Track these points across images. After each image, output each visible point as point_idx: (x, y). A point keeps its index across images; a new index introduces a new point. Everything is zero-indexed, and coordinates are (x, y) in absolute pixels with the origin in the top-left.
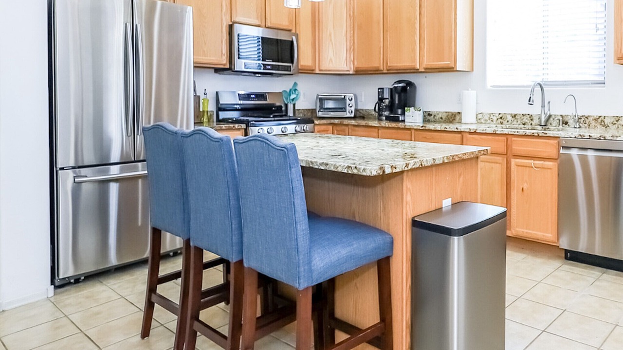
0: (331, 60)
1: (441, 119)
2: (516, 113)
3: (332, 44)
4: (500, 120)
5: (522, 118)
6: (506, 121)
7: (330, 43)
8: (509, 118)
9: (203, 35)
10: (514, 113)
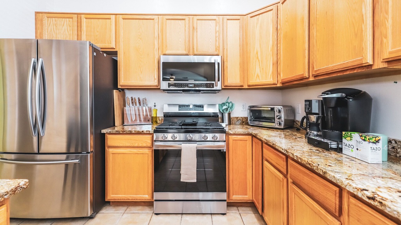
0: (258, 75)
3: (259, 61)
7: (257, 61)
9: (140, 67)
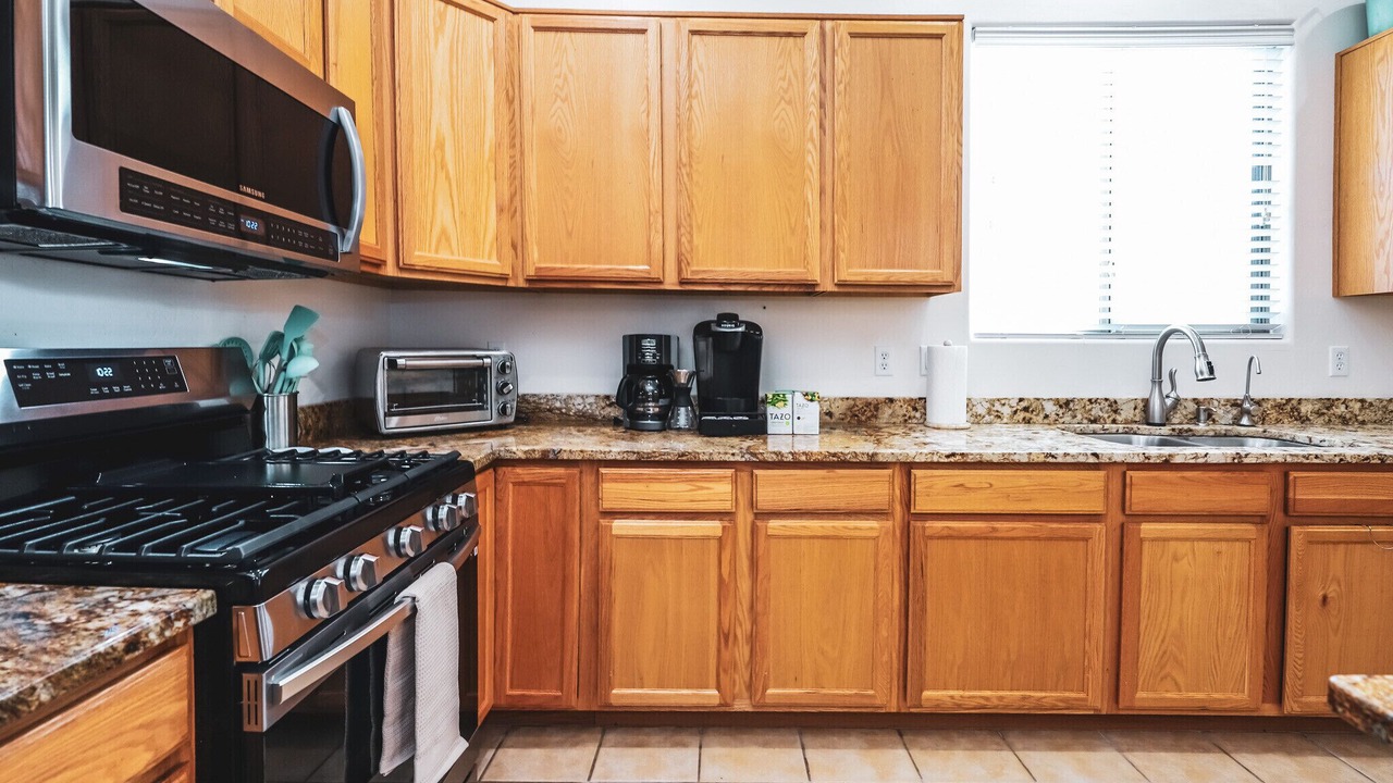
0: (444, 232)
1: (827, 418)
2: (1070, 397)
3: (448, 179)
4: (1021, 415)
5: (1088, 408)
6: (1042, 416)
7: (442, 176)
8: (1050, 408)
10: (1063, 395)
